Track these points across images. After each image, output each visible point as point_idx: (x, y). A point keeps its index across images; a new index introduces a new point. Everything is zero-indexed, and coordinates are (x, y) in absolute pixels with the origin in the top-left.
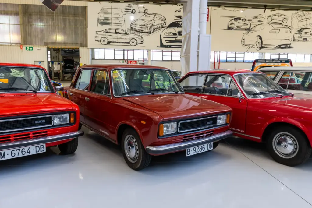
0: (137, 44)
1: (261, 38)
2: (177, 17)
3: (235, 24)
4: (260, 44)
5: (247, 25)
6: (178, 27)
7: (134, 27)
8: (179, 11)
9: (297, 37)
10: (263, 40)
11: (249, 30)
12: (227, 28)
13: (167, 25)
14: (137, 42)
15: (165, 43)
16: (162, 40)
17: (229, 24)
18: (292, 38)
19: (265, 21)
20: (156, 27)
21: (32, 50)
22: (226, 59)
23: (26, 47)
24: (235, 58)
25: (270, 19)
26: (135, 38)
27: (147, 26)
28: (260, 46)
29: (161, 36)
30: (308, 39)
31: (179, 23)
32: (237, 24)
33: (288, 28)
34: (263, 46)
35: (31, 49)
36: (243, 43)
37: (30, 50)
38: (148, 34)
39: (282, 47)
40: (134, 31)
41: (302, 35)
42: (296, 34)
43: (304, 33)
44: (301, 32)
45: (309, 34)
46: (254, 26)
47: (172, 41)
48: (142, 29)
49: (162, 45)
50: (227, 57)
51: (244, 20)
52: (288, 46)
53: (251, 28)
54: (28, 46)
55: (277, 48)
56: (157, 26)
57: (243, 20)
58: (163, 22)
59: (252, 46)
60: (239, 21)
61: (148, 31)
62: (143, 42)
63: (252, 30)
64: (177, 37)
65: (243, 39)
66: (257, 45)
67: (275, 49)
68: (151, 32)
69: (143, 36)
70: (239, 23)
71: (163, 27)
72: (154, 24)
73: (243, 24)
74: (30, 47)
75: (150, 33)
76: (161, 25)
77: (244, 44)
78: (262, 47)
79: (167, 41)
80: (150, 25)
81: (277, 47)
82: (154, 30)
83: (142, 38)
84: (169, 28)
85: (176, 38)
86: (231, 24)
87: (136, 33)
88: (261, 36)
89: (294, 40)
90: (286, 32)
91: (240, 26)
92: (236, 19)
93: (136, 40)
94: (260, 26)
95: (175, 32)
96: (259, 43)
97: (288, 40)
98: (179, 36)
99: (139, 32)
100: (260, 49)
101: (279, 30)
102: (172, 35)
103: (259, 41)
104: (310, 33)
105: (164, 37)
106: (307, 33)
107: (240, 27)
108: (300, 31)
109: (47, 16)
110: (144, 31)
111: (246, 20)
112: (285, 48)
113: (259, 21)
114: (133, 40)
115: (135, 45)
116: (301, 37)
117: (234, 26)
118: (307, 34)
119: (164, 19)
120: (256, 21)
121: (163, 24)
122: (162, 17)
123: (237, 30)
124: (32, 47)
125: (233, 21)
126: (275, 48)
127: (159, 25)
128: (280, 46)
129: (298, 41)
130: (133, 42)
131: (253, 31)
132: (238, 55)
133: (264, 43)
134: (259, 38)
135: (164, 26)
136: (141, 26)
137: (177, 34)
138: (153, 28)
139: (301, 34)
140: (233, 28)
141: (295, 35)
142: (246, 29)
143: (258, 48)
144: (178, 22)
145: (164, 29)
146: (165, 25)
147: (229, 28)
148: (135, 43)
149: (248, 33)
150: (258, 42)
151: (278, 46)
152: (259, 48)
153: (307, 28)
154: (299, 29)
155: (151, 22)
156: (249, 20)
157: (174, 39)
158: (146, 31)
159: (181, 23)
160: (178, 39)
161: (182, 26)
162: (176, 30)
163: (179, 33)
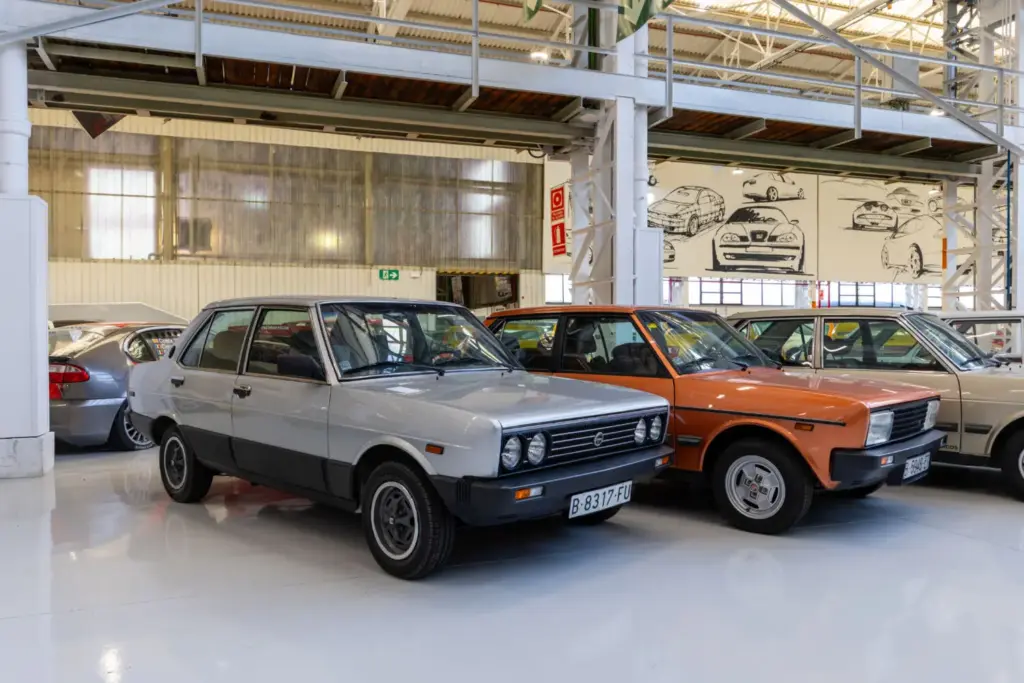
1: (918, 250)
2: (747, 196)
3: (868, 216)
4: (919, 263)
5: (891, 218)
6: (750, 222)
7: (654, 220)
8: (751, 183)
10: (923, 253)
11: (895, 230)
12: (851, 226)
13: (727, 217)
15: (723, 261)
16: (717, 254)
17: (855, 217)
19: (924, 210)
20: (702, 219)
21: (397, 278)
22: (837, 300)
23: (381, 272)
24: (857, 296)
25: (933, 206)
27: (683, 217)
28: (919, 268)
29: (713, 242)
31: (753, 211)
32: (871, 216)
34: (924, 268)
35: (394, 275)
36: (884, 260)
37: (390, 278)
38: (685, 237)
46: (906, 220)
47: (739, 257)
48: (674, 225)
49: (717, 267)
50: (839, 295)
51: (885, 207)
53: (898, 226)
54: (386, 267)
56: (705, 218)
57: (881, 206)
58: (718, 208)
59: (903, 267)
60: (874, 209)
61: (685, 230)
62: (675, 257)
63: (901, 230)
64: (749, 246)
65: (885, 252)
66: (912, 267)
68: (693, 232)
69: (674, 243)
70: (875, 214)
71: (718, 221)
72: (698, 213)
73: (882, 217)
74: (390, 272)
75: (689, 234)
76: (714, 215)
77: (886, 264)
78: (921, 272)
79: (728, 256)
80: (690, 215)
82: (699, 226)
83: (672, 248)
84: (731, 224)
85: (748, 249)
86: (859, 217)
88: (919, 245)
91: (877, 221)
92: (870, 205)
94: (915, 221)
95: (743, 234)
96: (915, 261)
98: (753, 244)
100: (919, 276)
102: (739, 240)
103: (916, 256)
105: (721, 246)
107: (877, 224)
109: (440, 185)
110: (676, 230)
111: (887, 207)
113: (914, 211)
117: (866, 220)
119: (719, 200)
120: (907, 209)
121: (717, 214)
122: (717, 197)
123: (871, 230)
124: (397, 272)
125: (864, 210)
127: (710, 216)
131: (903, 233)
132: (863, 290)
133: (925, 263)
134: (915, 249)
135: (720, 218)
136: (670, 217)
137: (750, 238)
138: (695, 221)
140: (863, 226)
142: (889, 229)
143: (915, 272)
144: (750, 208)
145: (719, 225)
146: (723, 215)
147: (856, 227)
149: (894, 238)
150: (913, 259)
152: (917, 273)
155: (692, 208)
156: (895, 208)
157: (741, 251)
158: (681, 230)
159: (756, 211)
160: (751, 250)
161: (759, 219)
162: (746, 228)
163: (754, 234)
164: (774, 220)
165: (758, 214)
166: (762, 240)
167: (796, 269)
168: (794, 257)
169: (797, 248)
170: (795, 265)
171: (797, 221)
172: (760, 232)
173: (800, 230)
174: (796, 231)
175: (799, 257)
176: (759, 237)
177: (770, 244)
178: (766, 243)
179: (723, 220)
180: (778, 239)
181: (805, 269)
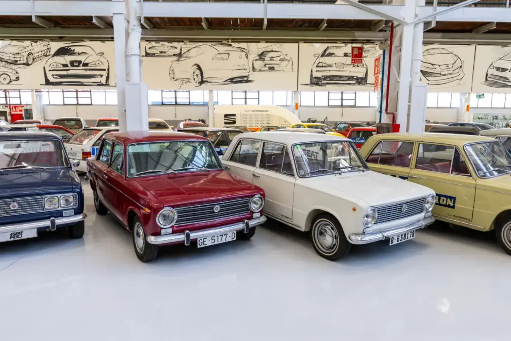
0: (11, 82)
1: (199, 68)
3: (157, 48)
4: (200, 77)
5: (176, 48)
6: (69, 55)
7: (4, 57)
9: (259, 65)
10: (203, 70)
11: (179, 56)
12: (144, 55)
13: (53, 52)
14: (10, 79)
15: (52, 80)
16: (47, 75)
17: (147, 48)
18: (251, 67)
20: (36, 55)
22: (161, 101)
24: (176, 98)
26: (7, 73)
27: (23, 55)
28: (200, 80)
29: (44, 68)
30: (276, 67)
31: (70, 49)
32: (160, 48)
33: (243, 51)
34: (204, 80)
36: (171, 76)
38: (25, 66)
39: (234, 80)
40: (4, 63)
41: (266, 62)
42: (256, 60)
43: (270, 59)
44: (264, 58)
45: (277, 60)
46: (188, 49)
47: (62, 77)
48: (16, 59)
49: (48, 83)
50: (162, 98)
52: (245, 79)
53: (182, 53)
55: (226, 83)
58: (46, 48)
59: (186, 80)
61: (25, 62)
62: (20, 78)
63: (185, 56)
64: (69, 70)
65: (172, 71)
66: (194, 79)
67: (223, 84)
68: (30, 63)
69: (18, 70)
70: (162, 46)
71: (46, 56)
72: (32, 52)
73: (169, 48)
75: (28, 65)
76: (43, 53)
77: (173, 78)
78: (202, 82)
79: (56, 77)
80: (27, 53)
81: (226, 81)
82: (34, 60)
83: (17, 73)
84: (55, 57)
85: (69, 72)
86: (150, 48)
87: (8, 65)
88: (200, 65)
89: (254, 70)
90: (239, 58)
91: (164, 51)
93: (8, 75)
94: (195, 49)
95: (65, 63)
96: (197, 75)
97: (244, 69)
98: (72, 68)
99: (11, 64)
100: (200, 85)
101: (227, 55)
102: (62, 66)
103: (198, 72)
104: (279, 59)
105: (50, 71)
106: (275, 59)
107: (165, 52)
108: (262, 56)
110: (19, 62)
112: (241, 82)
114: (5, 75)
115: (8, 84)
116: (265, 65)
117: (156, 50)
118: (273, 60)
119: (46, 43)
121: (46, 52)
123: (160, 57)
125: (154, 44)
126: (223, 83)
127: (40, 53)
128: (232, 79)
129: (260, 71)
130: (5, 79)
131: (186, 57)
132: (179, 95)
133: (204, 77)
134: (197, 68)
135: (48, 54)
136: (14, 55)
137: (69, 65)
138: (31, 57)
139: (264, 60)
140: (154, 54)
141: (254, 62)
142: (174, 55)
143: (197, 83)
144: (68, 47)
145: (48, 58)
146: (50, 52)
147: (147, 55)
148: (8, 81)
149: (179, 61)
150: (195, 74)
151: (228, 80)
152: (199, 83)
153: (272, 51)
154: (260, 53)
155: (28, 49)
157: (65, 73)
158: (22, 62)
159: (72, 48)
160: (70, 72)
161: (75, 54)
162: (67, 59)
163: (72, 63)
164: (86, 53)
165: (74, 50)
166: (78, 66)
167: (104, 83)
168: (102, 76)
169: (105, 70)
170: (103, 81)
171: (103, 53)
172: (76, 62)
173: (106, 59)
174: (102, 59)
175: (105, 73)
176: (76, 64)
177: (84, 68)
178: (81, 68)
179: (49, 55)
180: (89, 65)
181: (110, 83)
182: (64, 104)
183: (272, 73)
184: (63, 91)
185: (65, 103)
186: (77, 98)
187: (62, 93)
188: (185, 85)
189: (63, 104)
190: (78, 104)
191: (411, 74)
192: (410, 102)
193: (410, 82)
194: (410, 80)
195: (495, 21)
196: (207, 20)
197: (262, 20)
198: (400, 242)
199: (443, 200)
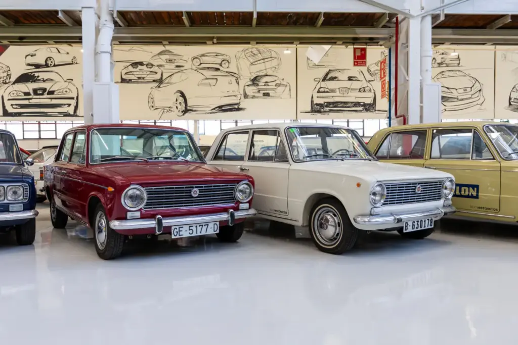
1: (183, 95)
2: (29, 65)
3: (134, 73)
4: (183, 105)
5: (156, 73)
6: (32, 82)
8: (32, 56)
9: (251, 90)
10: (187, 97)
11: (160, 81)
12: (120, 81)
13: (13, 79)
15: (10, 110)
16: (6, 105)
17: (123, 74)
18: (242, 92)
19: (187, 65)
25: (197, 62)
28: (184, 109)
29: (2, 97)
30: (271, 93)
31: (34, 75)
32: (138, 73)
33: (233, 76)
34: (188, 108)
36: (151, 104)
39: (223, 108)
41: (259, 87)
42: (248, 86)
43: (264, 84)
44: (258, 83)
46: (170, 74)
47: (23, 106)
49: (6, 113)
51: (150, 65)
52: (236, 106)
53: (164, 78)
55: (214, 111)
57: (147, 65)
58: (5, 74)
59: (168, 109)
60: (140, 67)
63: (167, 81)
64: (31, 99)
65: (151, 98)
66: (177, 107)
67: (211, 113)
70: (140, 70)
71: (6, 83)
73: (148, 73)
76: (2, 79)
77: (153, 107)
78: (186, 111)
79: (15, 106)
81: (214, 109)
84: (16, 84)
85: (31, 101)
86: (126, 74)
88: (184, 92)
89: (246, 96)
90: (229, 83)
91: (143, 76)
92: (135, 64)
94: (180, 74)
95: (27, 91)
96: (180, 103)
97: (235, 96)
98: (35, 97)
100: (184, 114)
101: (215, 80)
102: (23, 95)
103: (181, 99)
104: (274, 84)
105: (9, 100)
106: (269, 84)
107: (143, 78)
108: (255, 81)
111: (152, 65)
112: (231, 110)
113: (178, 66)
116: (259, 91)
117: (133, 76)
118: (268, 85)
119: (6, 69)
120: (173, 66)
121: (5, 78)
122: (4, 66)
123: (138, 83)
125: (131, 69)
126: (211, 111)
128: (220, 107)
129: (254, 97)
131: (168, 83)
133: (189, 104)
134: (180, 95)
135: (7, 81)
137: (32, 93)
139: (258, 85)
140: (130, 80)
141: (246, 87)
142: (154, 81)
143: (180, 112)
144: (32, 73)
145: (7, 85)
146: (10, 79)
147: (123, 81)
149: (159, 87)
150: (178, 102)
151: (216, 108)
152: (182, 112)
153: (267, 75)
154: (252, 78)
156: (159, 66)
157: (26, 102)
159: (36, 74)
160: (33, 102)
161: (39, 80)
162: (30, 87)
163: (35, 91)
164: (52, 80)
165: (38, 76)
166: (42, 94)
167: (72, 113)
168: (69, 105)
169: (73, 98)
170: (71, 110)
171: (72, 80)
172: (40, 89)
173: (74, 86)
174: (70, 86)
175: (73, 102)
176: (39, 92)
177: (49, 96)
178: (46, 96)
179: (9, 82)
180: (55, 93)
181: (78, 113)
182: (24, 139)
183: (267, 100)
184: (23, 124)
185: (25, 137)
186: (40, 131)
187: (22, 125)
188: (166, 115)
189: (22, 138)
190: (40, 138)
191: (421, 71)
192: (421, 102)
193: (421, 80)
194: (421, 78)
195: (510, 13)
196: (188, 13)
197: (251, 14)
198: (415, 230)
199: (465, 190)
